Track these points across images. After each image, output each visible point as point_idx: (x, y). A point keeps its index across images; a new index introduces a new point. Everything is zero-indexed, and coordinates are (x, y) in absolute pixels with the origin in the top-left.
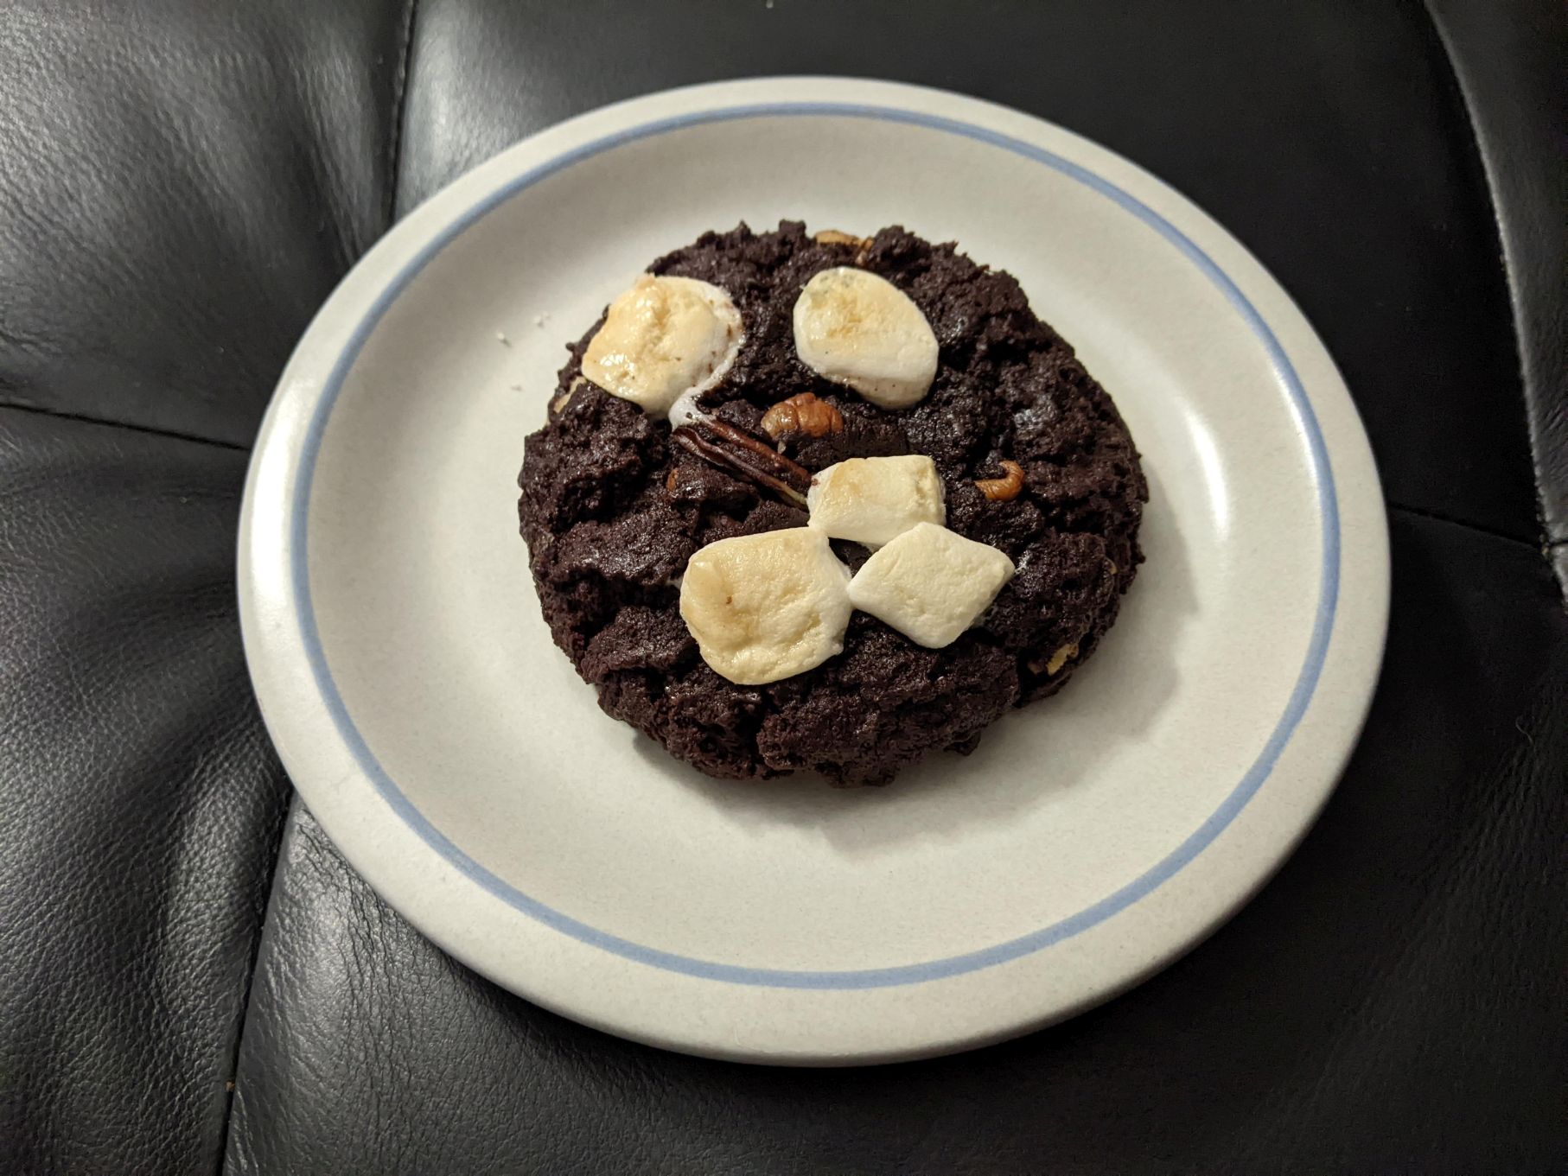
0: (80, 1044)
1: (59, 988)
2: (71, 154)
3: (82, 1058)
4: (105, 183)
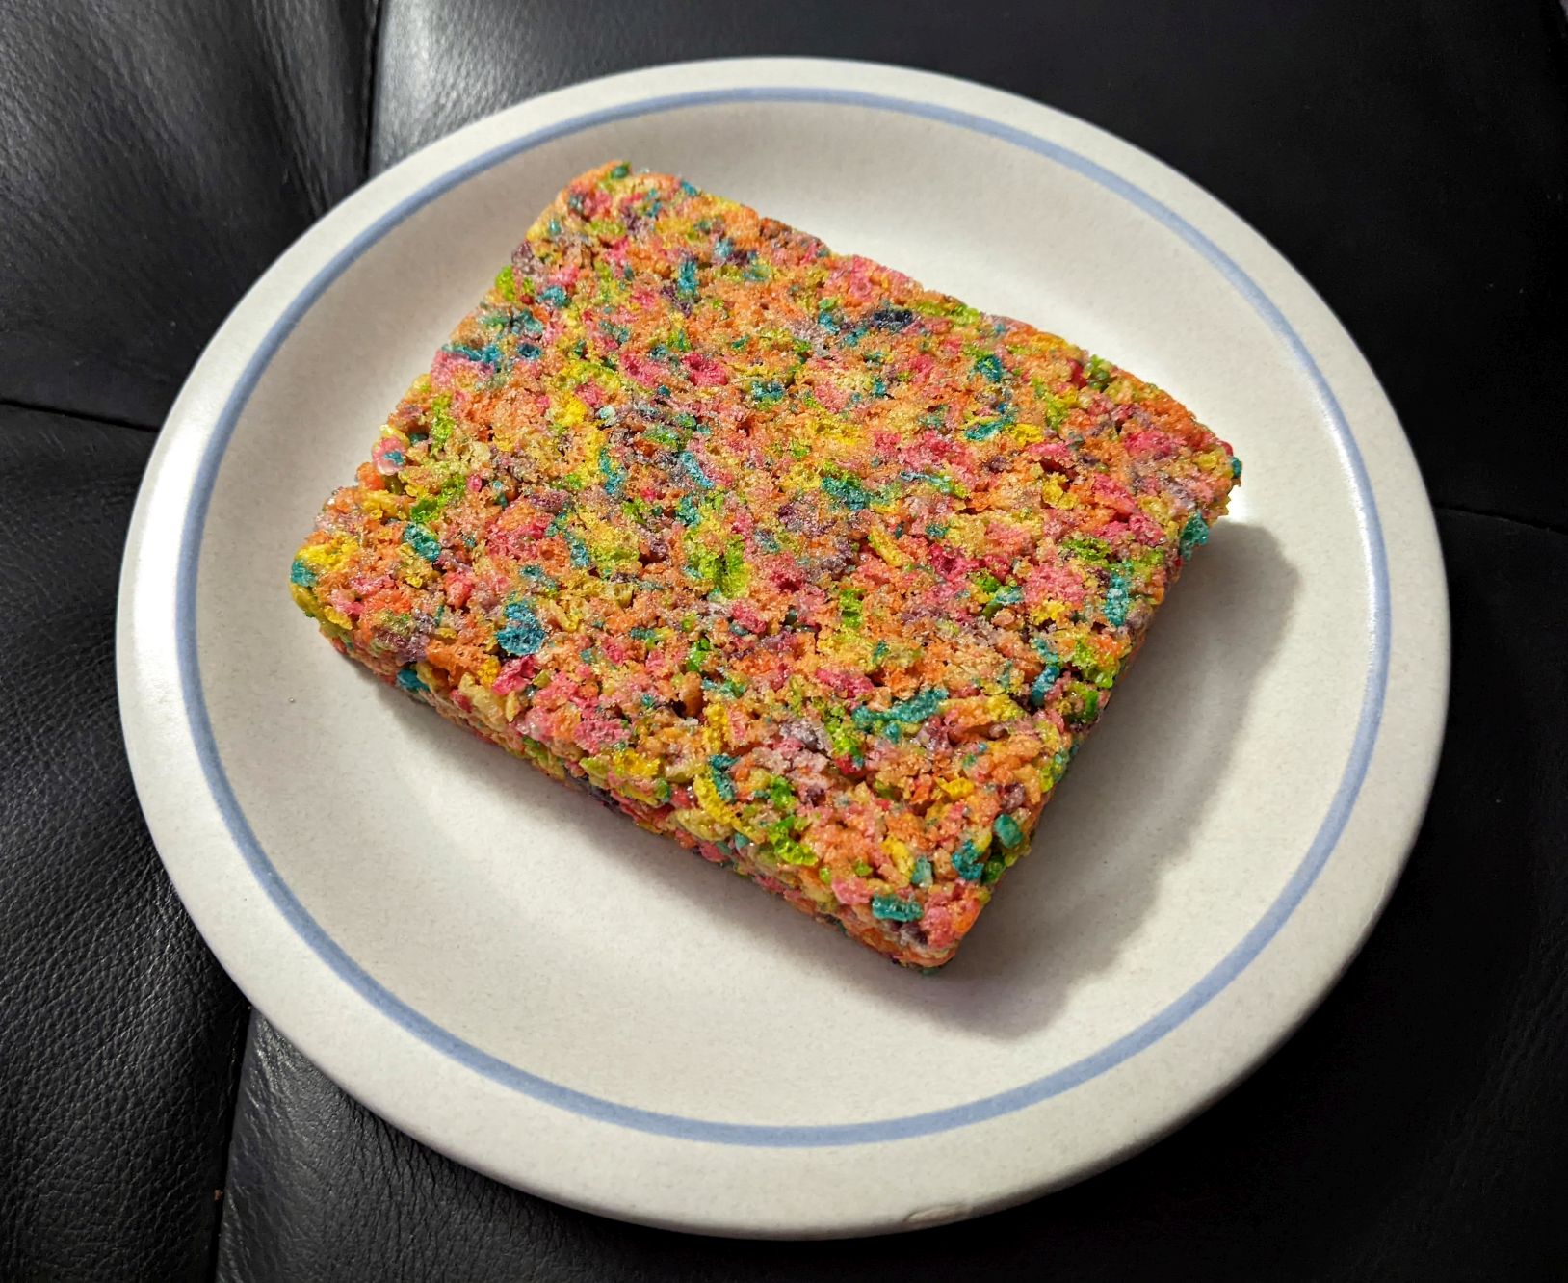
3: (50, 1165)
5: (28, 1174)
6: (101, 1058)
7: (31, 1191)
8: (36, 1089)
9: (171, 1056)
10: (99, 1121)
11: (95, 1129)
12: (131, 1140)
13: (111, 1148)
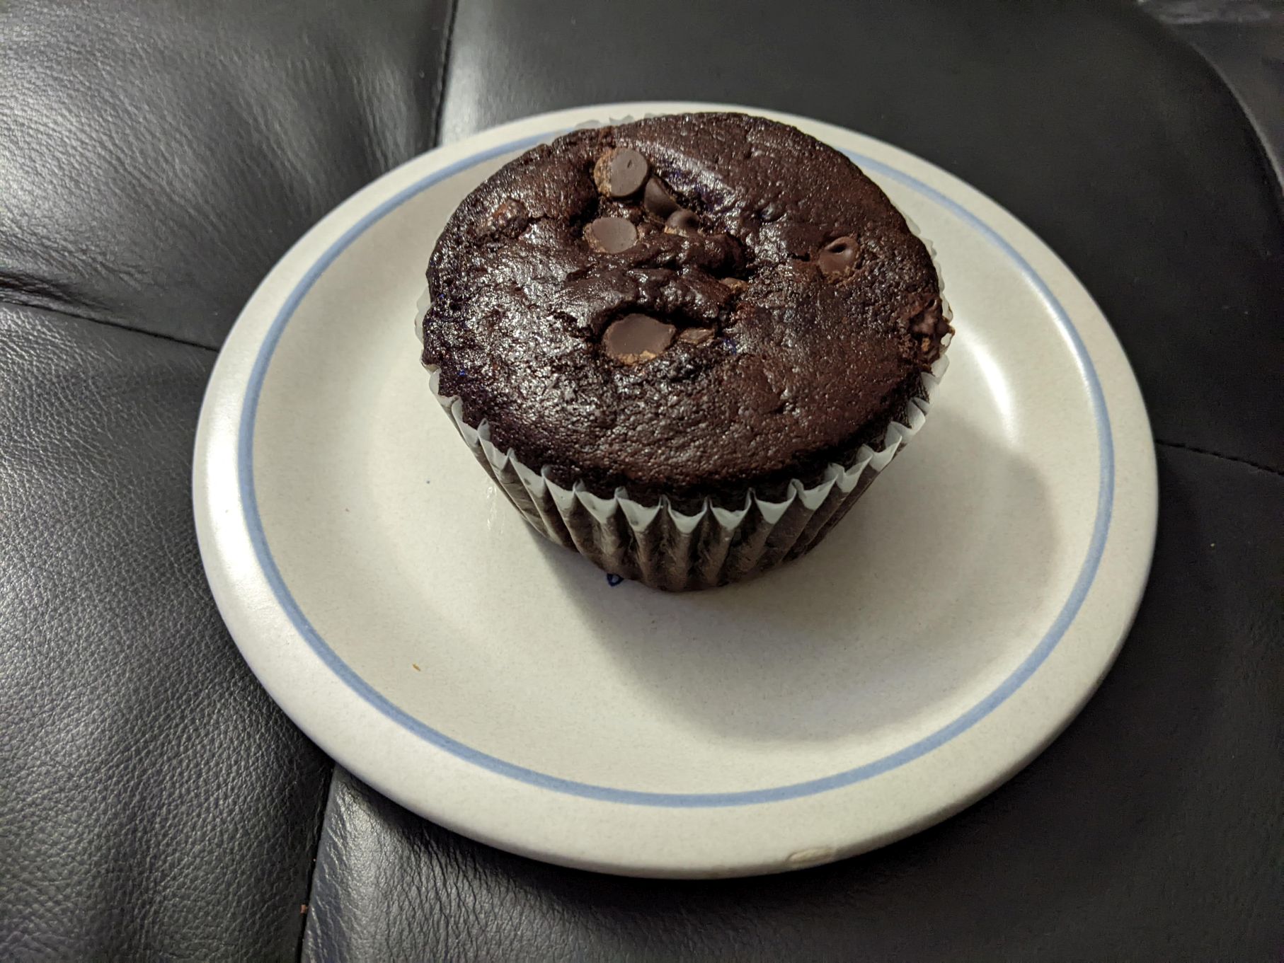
0: (172, 866)
1: (154, 815)
2: (166, 126)
3: (174, 878)
4: (194, 151)
5: (156, 884)
6: (217, 800)
7: (158, 899)
8: (166, 819)
9: (273, 800)
10: (214, 846)
11: (211, 852)
12: (239, 863)
13: (222, 868)
